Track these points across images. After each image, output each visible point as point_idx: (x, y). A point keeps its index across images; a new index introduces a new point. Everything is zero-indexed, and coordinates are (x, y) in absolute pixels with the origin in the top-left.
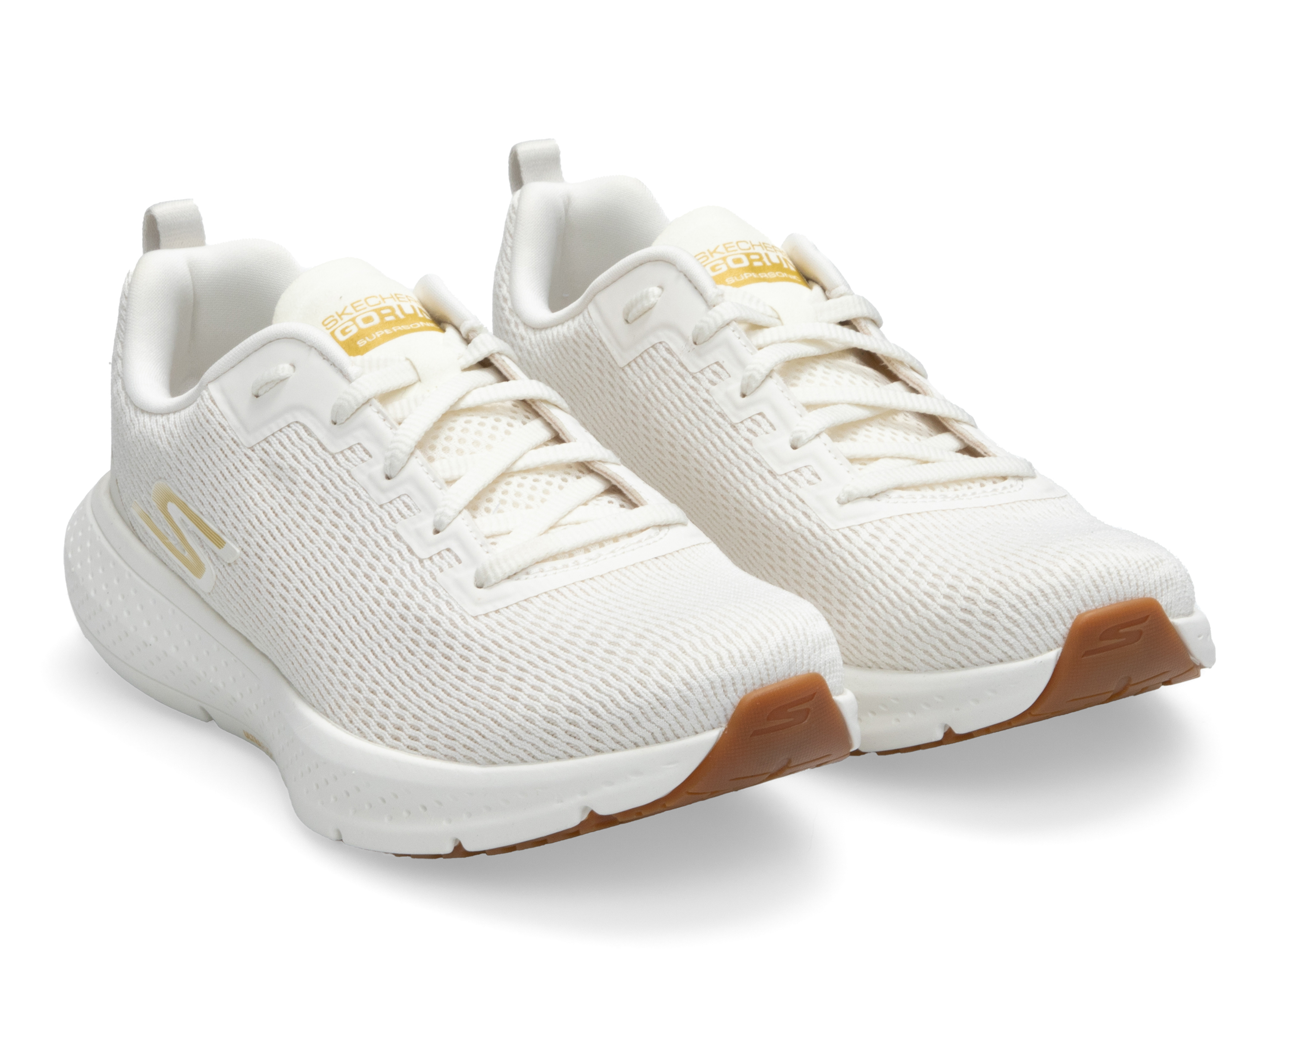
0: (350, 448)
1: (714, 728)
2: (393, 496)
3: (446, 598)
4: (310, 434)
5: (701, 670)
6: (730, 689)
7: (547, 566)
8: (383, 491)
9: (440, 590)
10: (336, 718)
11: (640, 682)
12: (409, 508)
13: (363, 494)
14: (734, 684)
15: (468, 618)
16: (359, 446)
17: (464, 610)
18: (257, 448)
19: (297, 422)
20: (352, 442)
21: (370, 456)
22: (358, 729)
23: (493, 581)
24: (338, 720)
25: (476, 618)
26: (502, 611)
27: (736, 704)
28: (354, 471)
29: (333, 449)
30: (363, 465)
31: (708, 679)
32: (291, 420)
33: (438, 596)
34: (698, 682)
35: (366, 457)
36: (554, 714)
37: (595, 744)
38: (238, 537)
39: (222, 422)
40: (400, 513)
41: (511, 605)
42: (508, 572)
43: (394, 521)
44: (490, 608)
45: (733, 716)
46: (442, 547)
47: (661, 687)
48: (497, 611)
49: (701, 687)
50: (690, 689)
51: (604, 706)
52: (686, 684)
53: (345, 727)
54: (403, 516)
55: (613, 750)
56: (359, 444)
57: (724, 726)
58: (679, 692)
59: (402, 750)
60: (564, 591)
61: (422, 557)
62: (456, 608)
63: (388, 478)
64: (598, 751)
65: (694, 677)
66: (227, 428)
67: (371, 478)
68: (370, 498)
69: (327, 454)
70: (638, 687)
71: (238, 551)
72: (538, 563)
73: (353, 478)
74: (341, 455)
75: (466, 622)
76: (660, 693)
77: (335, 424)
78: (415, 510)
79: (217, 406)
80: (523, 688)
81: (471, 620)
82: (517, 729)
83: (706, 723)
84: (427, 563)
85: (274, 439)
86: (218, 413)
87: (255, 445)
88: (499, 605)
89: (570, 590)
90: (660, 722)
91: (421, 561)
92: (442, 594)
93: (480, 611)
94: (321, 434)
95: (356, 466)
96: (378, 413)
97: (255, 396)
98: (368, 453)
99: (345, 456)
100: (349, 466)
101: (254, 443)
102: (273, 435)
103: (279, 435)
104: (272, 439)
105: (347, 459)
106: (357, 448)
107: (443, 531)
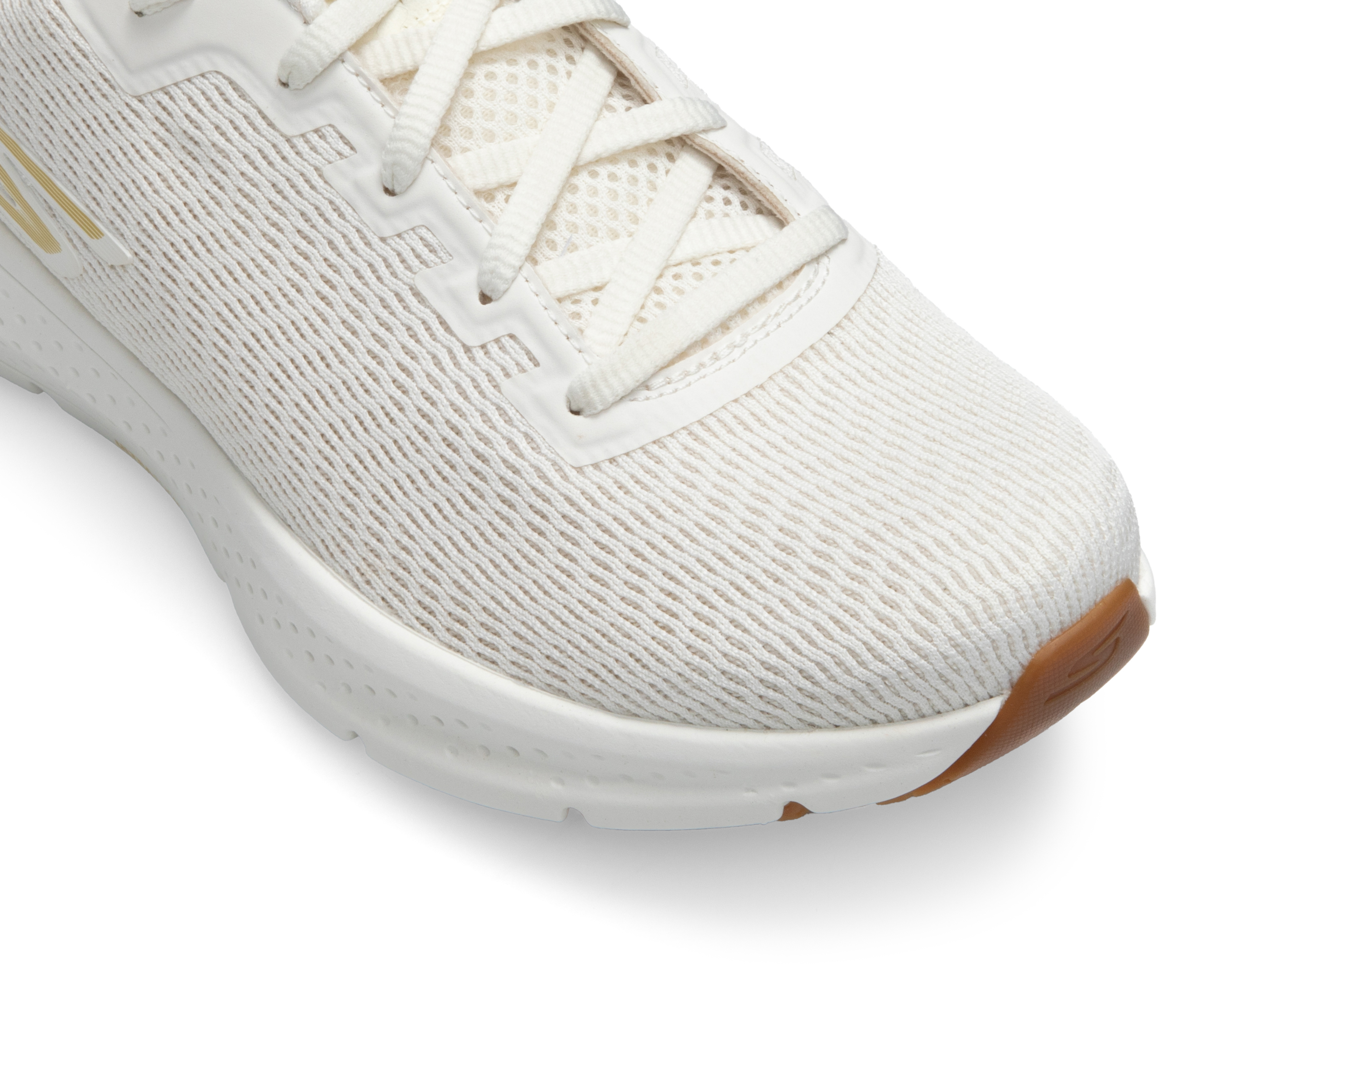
0: (316, 131)
1: (991, 697)
2: (402, 226)
3: (523, 429)
4: (243, 96)
5: (976, 622)
6: (1020, 646)
7: (675, 371)
8: (384, 214)
9: (511, 412)
10: (337, 566)
11: (882, 639)
12: (433, 251)
13: (348, 212)
14: (1025, 638)
15: (567, 469)
16: (330, 129)
17: (558, 455)
18: (149, 99)
19: (218, 72)
20: (320, 122)
21: (352, 148)
22: (383, 599)
23: (600, 408)
24: (342, 571)
25: (580, 470)
26: (620, 460)
27: (1026, 663)
28: (327, 170)
29: (289, 131)
30: (342, 163)
31: (988, 636)
32: (206, 67)
33: (509, 421)
34: (973, 642)
35: (346, 150)
36: (740, 670)
37: (808, 717)
38: (127, 233)
39: (78, 42)
40: (418, 256)
41: (634, 451)
42: (621, 391)
43: (409, 268)
44: (600, 454)
45: (1022, 680)
46: (500, 330)
47: (917, 650)
48: (612, 460)
49: (978, 649)
50: (963, 653)
51: (824, 670)
52: (956, 646)
53: (357, 586)
54: (423, 262)
55: (837, 726)
56: (330, 125)
57: (1007, 694)
58: (946, 658)
59: (469, 657)
60: (712, 422)
61: (469, 343)
62: (545, 451)
63: (389, 192)
64: (813, 726)
65: (967, 635)
66: (90, 56)
67: (358, 187)
68: (362, 221)
69: (276, 134)
70: (880, 647)
71: (129, 255)
72: (662, 368)
73: (326, 182)
74: (301, 139)
75: (565, 477)
76: (913, 657)
77: (285, 85)
78: (442, 254)
79: (66, 13)
80: (680, 613)
81: (572, 474)
82: (676, 679)
83: (980, 691)
84: (479, 354)
85: (179, 91)
86: (71, 26)
87: (145, 95)
88: (615, 449)
89: (719, 420)
90: (914, 696)
91: (467, 349)
92: (515, 418)
93: (584, 459)
94: (264, 102)
95: (330, 163)
96: (357, 75)
97: (137, 13)
98: (347, 143)
99: (307, 142)
100: (318, 160)
101: (141, 90)
102: (176, 84)
103: (187, 87)
104: (174, 91)
105: (313, 149)
106: (328, 132)
107: (496, 300)
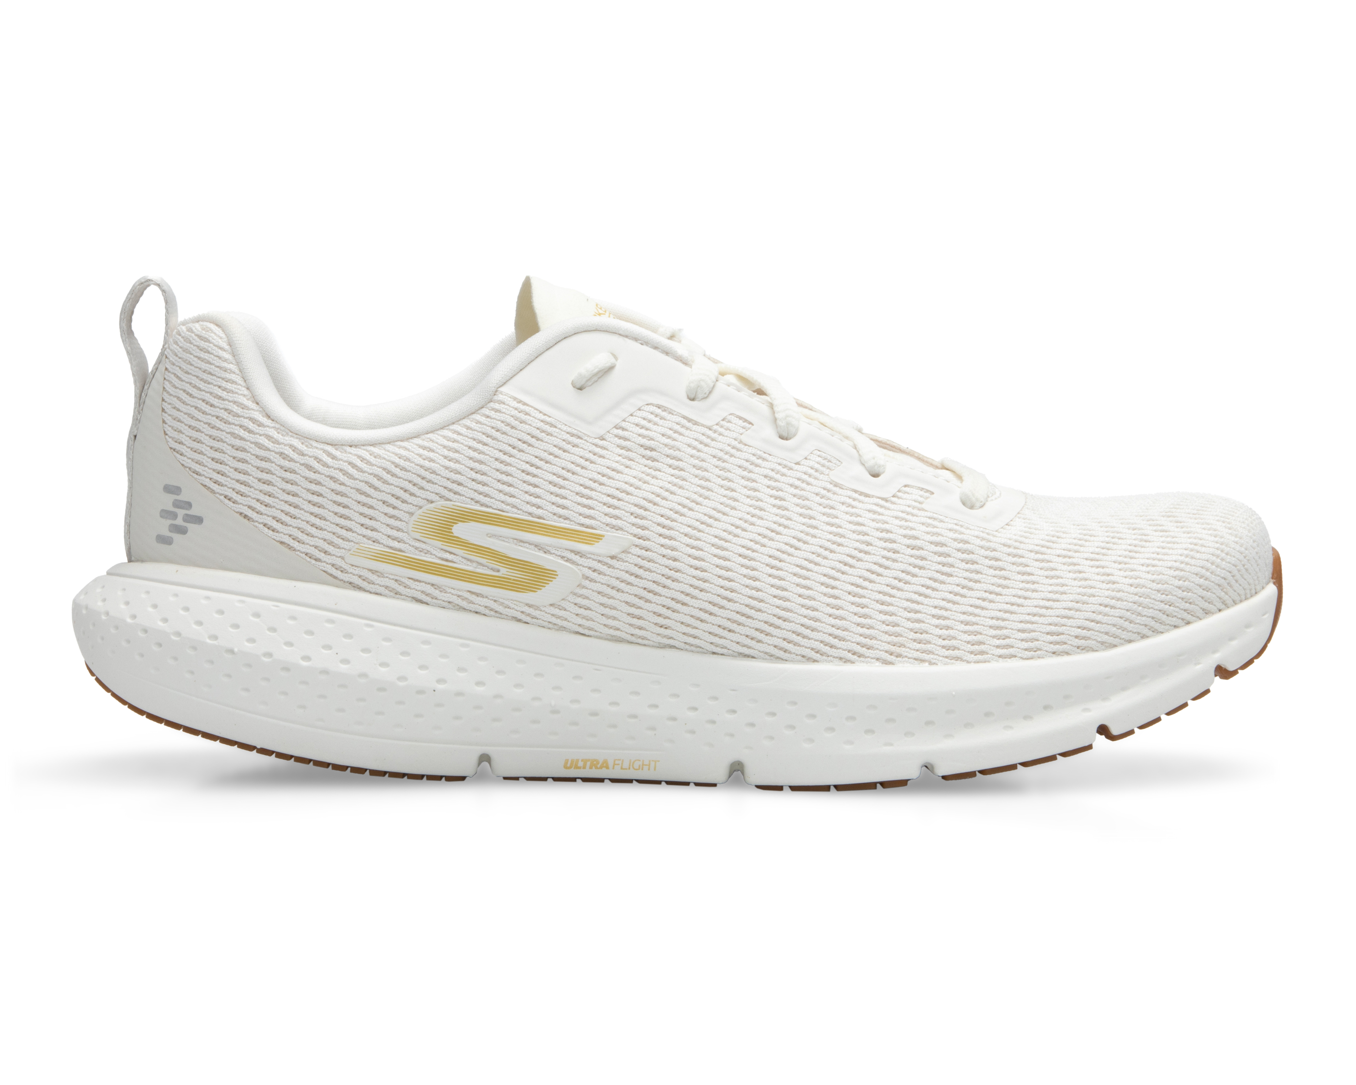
0: (724, 419)
2: (804, 453)
3: (951, 521)
4: (669, 412)
8: (789, 450)
12: (830, 461)
13: (767, 457)
16: (732, 416)
17: (981, 527)
18: (608, 436)
19: (647, 404)
20: (724, 414)
21: (750, 423)
25: (997, 531)
26: (1011, 524)
28: (743, 438)
29: (708, 424)
30: (749, 432)
32: (640, 404)
35: (747, 425)
39: (544, 420)
40: (824, 465)
41: (1013, 519)
43: (823, 473)
44: (1000, 523)
46: (897, 485)
48: (1008, 524)
54: (829, 468)
56: (731, 414)
61: (884, 496)
63: (784, 438)
66: (557, 425)
67: (765, 442)
68: (778, 459)
69: (701, 427)
73: (745, 445)
74: (718, 426)
75: (994, 536)
77: (692, 399)
78: (836, 462)
79: (529, 407)
84: (895, 500)
85: (628, 423)
86: (533, 410)
87: (605, 434)
88: (1004, 520)
91: (886, 500)
93: (995, 526)
94: (685, 412)
95: (742, 434)
96: (729, 385)
97: (578, 389)
98: (745, 421)
99: (722, 427)
100: (735, 435)
101: (602, 432)
102: (624, 420)
103: (632, 419)
104: (624, 425)
105: (727, 429)
106: (732, 418)
107: (883, 472)
